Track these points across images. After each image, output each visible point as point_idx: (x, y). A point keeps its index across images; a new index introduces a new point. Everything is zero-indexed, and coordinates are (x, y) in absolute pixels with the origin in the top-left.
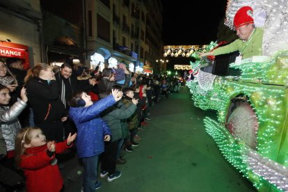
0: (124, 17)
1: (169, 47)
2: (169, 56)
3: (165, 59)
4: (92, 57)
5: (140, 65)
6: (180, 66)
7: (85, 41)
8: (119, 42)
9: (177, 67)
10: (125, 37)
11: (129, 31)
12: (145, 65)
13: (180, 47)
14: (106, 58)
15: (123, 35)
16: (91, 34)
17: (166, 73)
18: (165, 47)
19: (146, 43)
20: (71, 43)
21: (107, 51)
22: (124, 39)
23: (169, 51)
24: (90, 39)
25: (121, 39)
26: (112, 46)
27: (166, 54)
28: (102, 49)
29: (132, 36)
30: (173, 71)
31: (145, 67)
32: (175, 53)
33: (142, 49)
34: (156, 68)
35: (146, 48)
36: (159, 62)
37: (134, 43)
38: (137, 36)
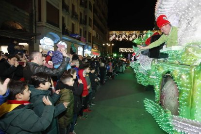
0: (73, 6)
1: (114, 32)
2: (114, 40)
3: (111, 42)
4: (41, 41)
5: (88, 48)
6: (124, 49)
7: (34, 26)
8: (68, 27)
9: (121, 50)
10: (74, 23)
11: (78, 19)
12: (93, 48)
13: (124, 32)
14: (56, 42)
15: (72, 22)
16: (40, 20)
17: (112, 55)
18: (111, 33)
19: (93, 29)
20: (20, 27)
21: (56, 35)
22: (73, 25)
23: (114, 36)
24: (39, 24)
25: (70, 25)
26: (61, 31)
27: (111, 39)
28: (51, 33)
29: (81, 23)
30: (119, 53)
31: (93, 50)
32: (119, 37)
33: (90, 34)
34: (103, 50)
35: (94, 33)
36: (106, 45)
37: (82, 28)
38: (85, 23)
